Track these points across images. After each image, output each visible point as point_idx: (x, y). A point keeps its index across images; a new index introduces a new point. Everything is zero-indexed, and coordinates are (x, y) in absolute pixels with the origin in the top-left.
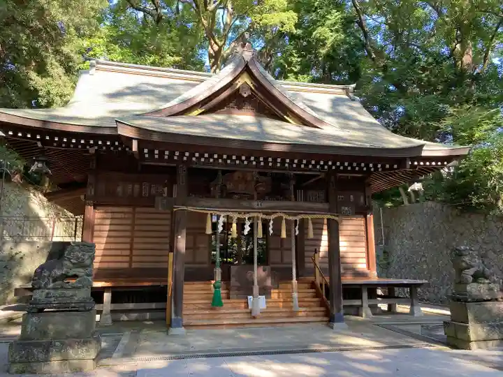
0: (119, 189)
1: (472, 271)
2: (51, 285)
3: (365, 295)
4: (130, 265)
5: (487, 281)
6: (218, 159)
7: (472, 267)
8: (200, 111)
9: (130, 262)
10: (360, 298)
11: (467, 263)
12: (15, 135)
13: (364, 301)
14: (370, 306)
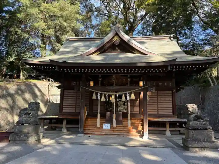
1: (193, 116)
2: (24, 116)
3: (168, 126)
4: (75, 111)
8: (99, 53)
9: (75, 110)
10: (165, 127)
11: (191, 112)
13: (167, 128)
14: (170, 131)
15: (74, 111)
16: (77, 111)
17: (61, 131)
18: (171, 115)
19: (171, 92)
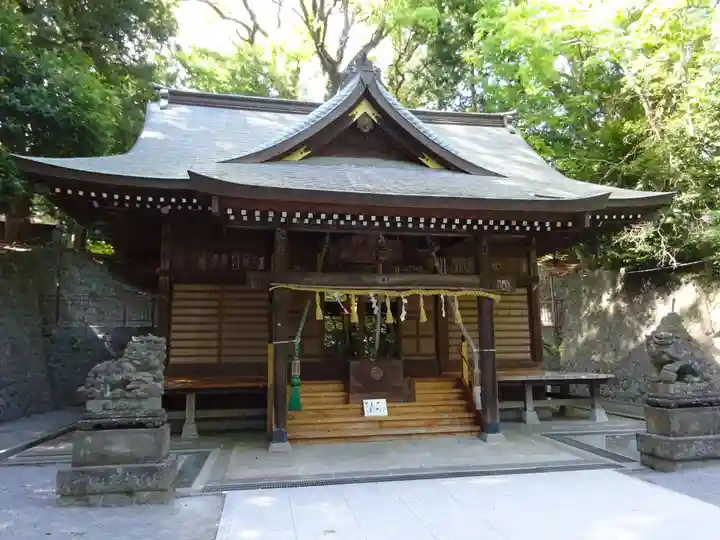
0: (202, 262)
1: (676, 366)
2: (108, 394)
3: (529, 395)
4: (219, 360)
5: (697, 379)
6: (326, 220)
7: (678, 360)
8: (305, 154)
9: (219, 356)
10: (523, 398)
11: (670, 356)
12: (64, 192)
13: (527, 402)
14: (535, 409)
15: (214, 360)
16: (225, 360)
17: (181, 433)
18: (526, 360)
19: (523, 291)
